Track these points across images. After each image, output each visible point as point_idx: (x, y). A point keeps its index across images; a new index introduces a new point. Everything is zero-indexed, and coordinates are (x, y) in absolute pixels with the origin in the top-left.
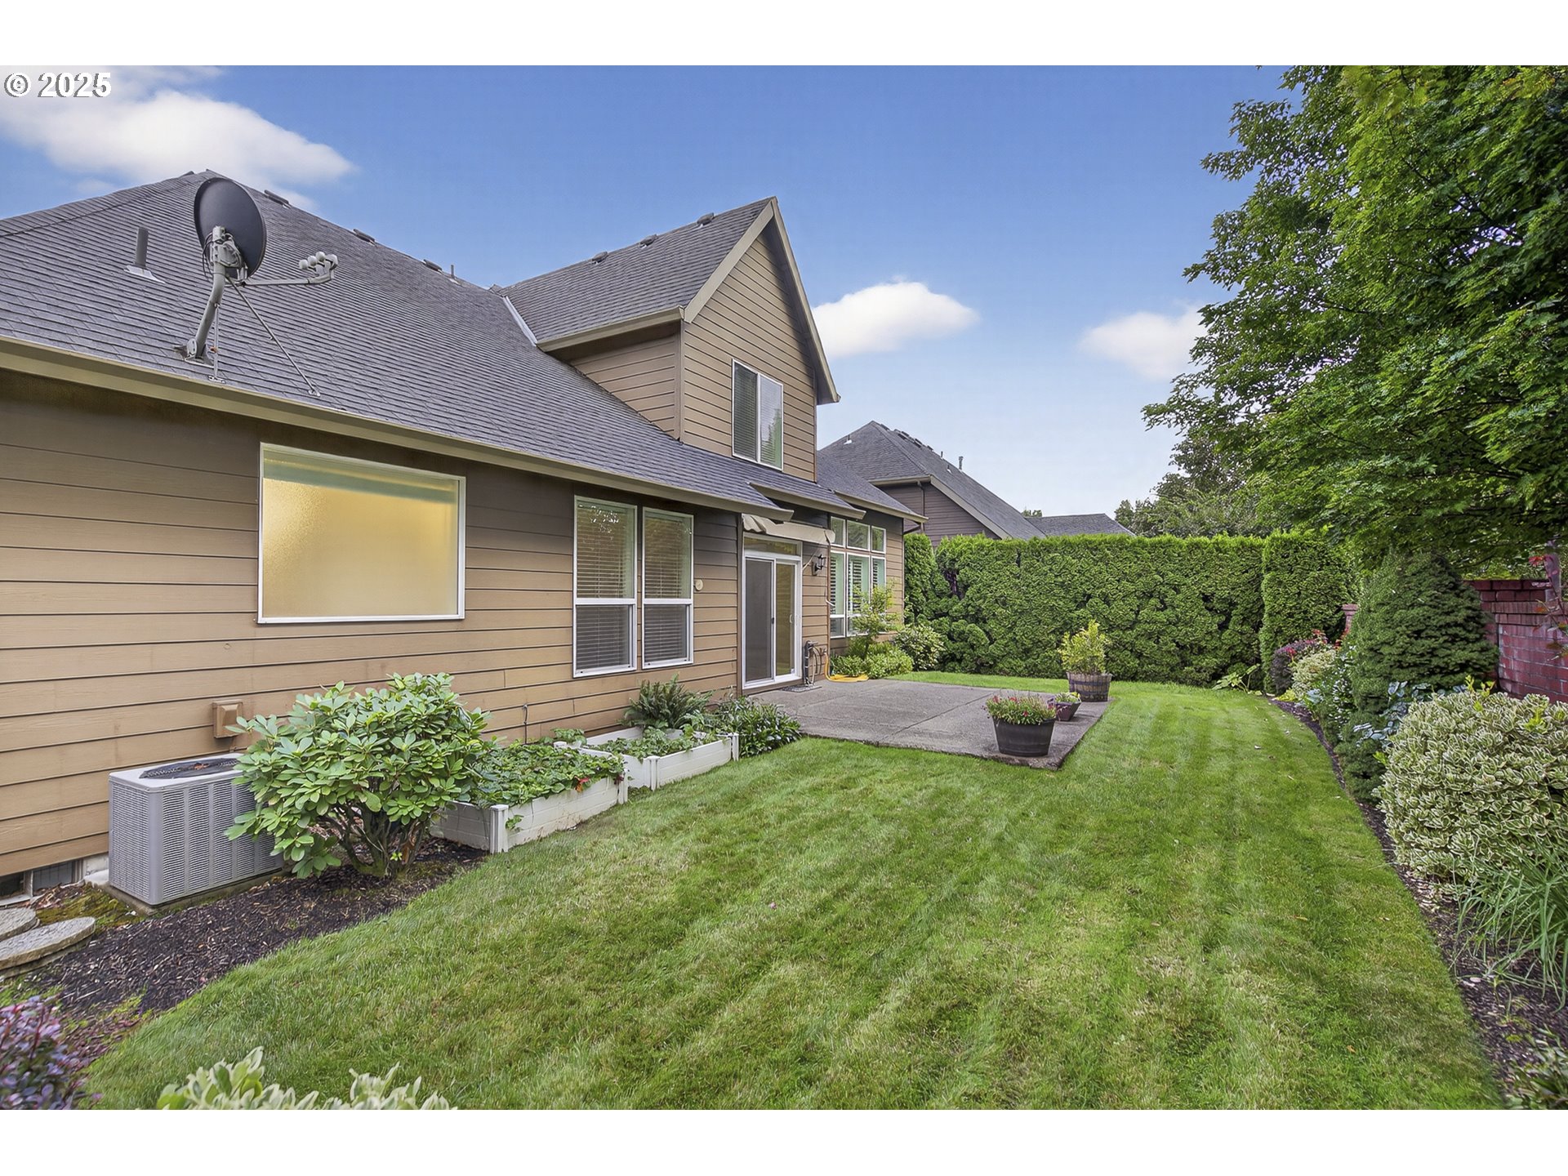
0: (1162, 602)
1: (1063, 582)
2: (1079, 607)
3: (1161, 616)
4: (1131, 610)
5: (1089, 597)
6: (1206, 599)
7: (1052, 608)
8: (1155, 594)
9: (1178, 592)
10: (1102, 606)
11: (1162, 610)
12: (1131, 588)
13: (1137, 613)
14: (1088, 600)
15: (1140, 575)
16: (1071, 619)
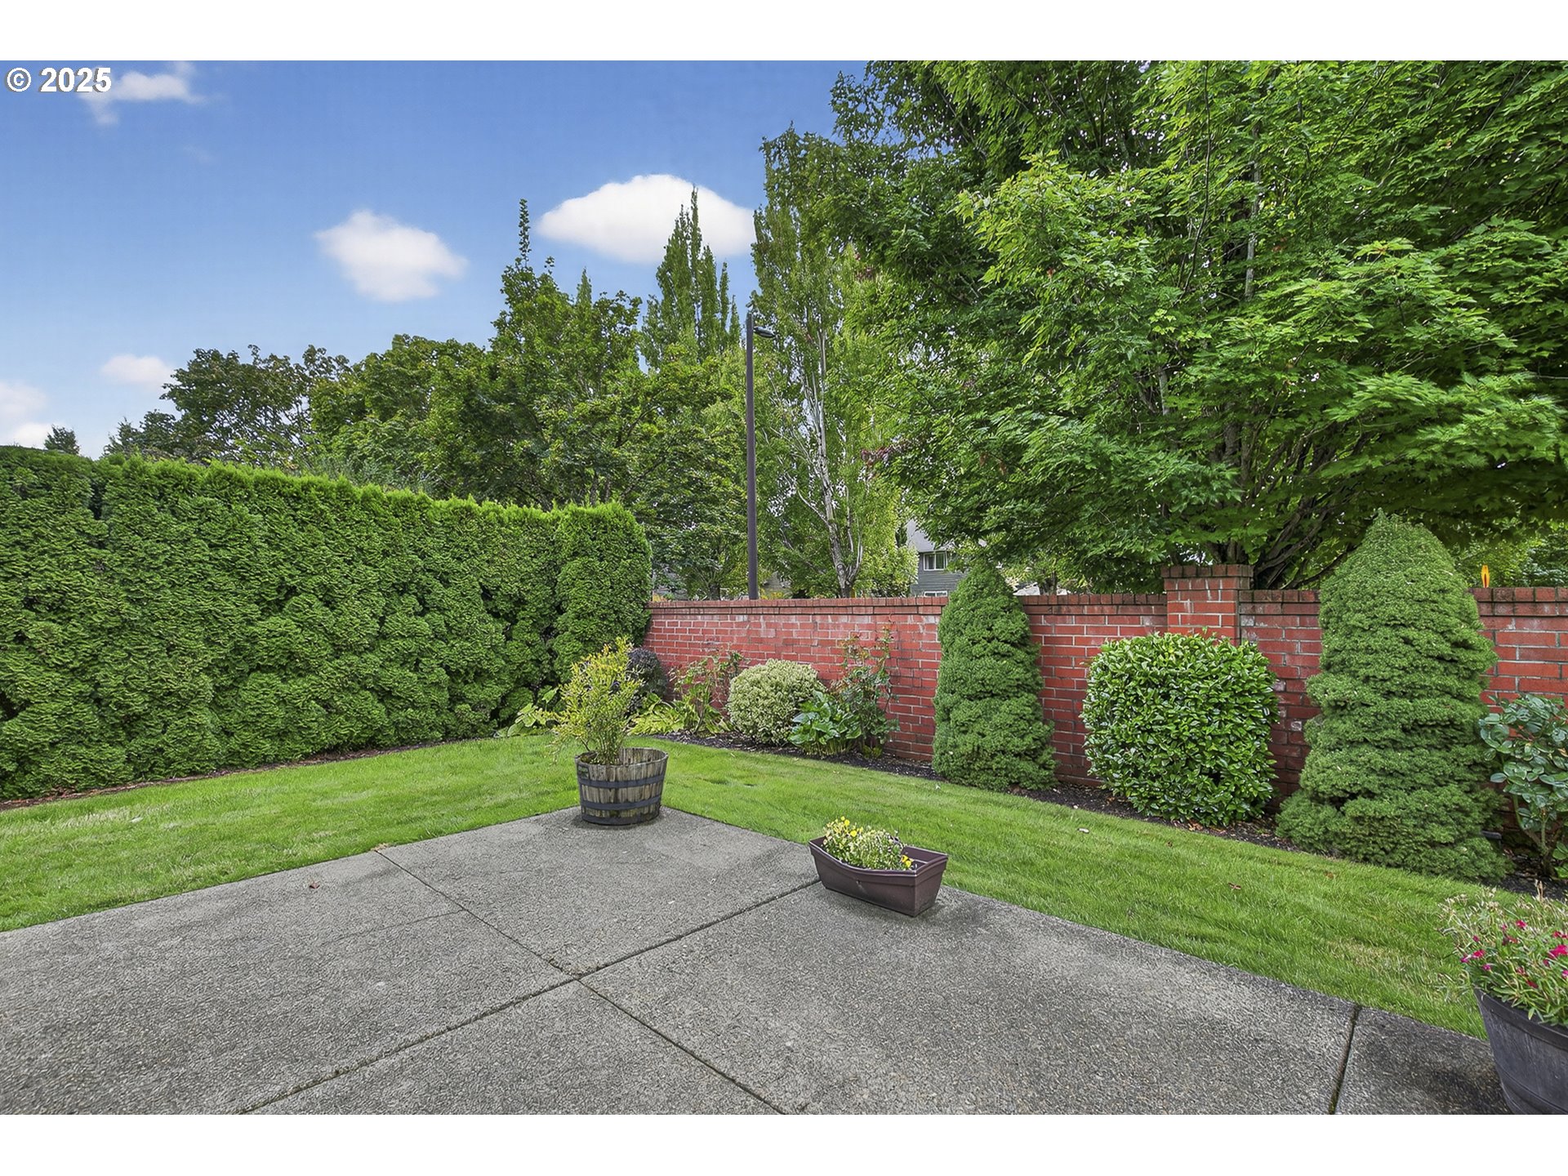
0: (422, 601)
1: (235, 559)
2: (266, 613)
3: (423, 625)
4: (374, 616)
5: (292, 591)
6: (486, 594)
7: (205, 618)
8: (413, 587)
9: (447, 584)
10: (319, 612)
11: (422, 614)
12: (373, 576)
13: (382, 621)
14: (287, 599)
15: (386, 554)
16: (253, 639)
